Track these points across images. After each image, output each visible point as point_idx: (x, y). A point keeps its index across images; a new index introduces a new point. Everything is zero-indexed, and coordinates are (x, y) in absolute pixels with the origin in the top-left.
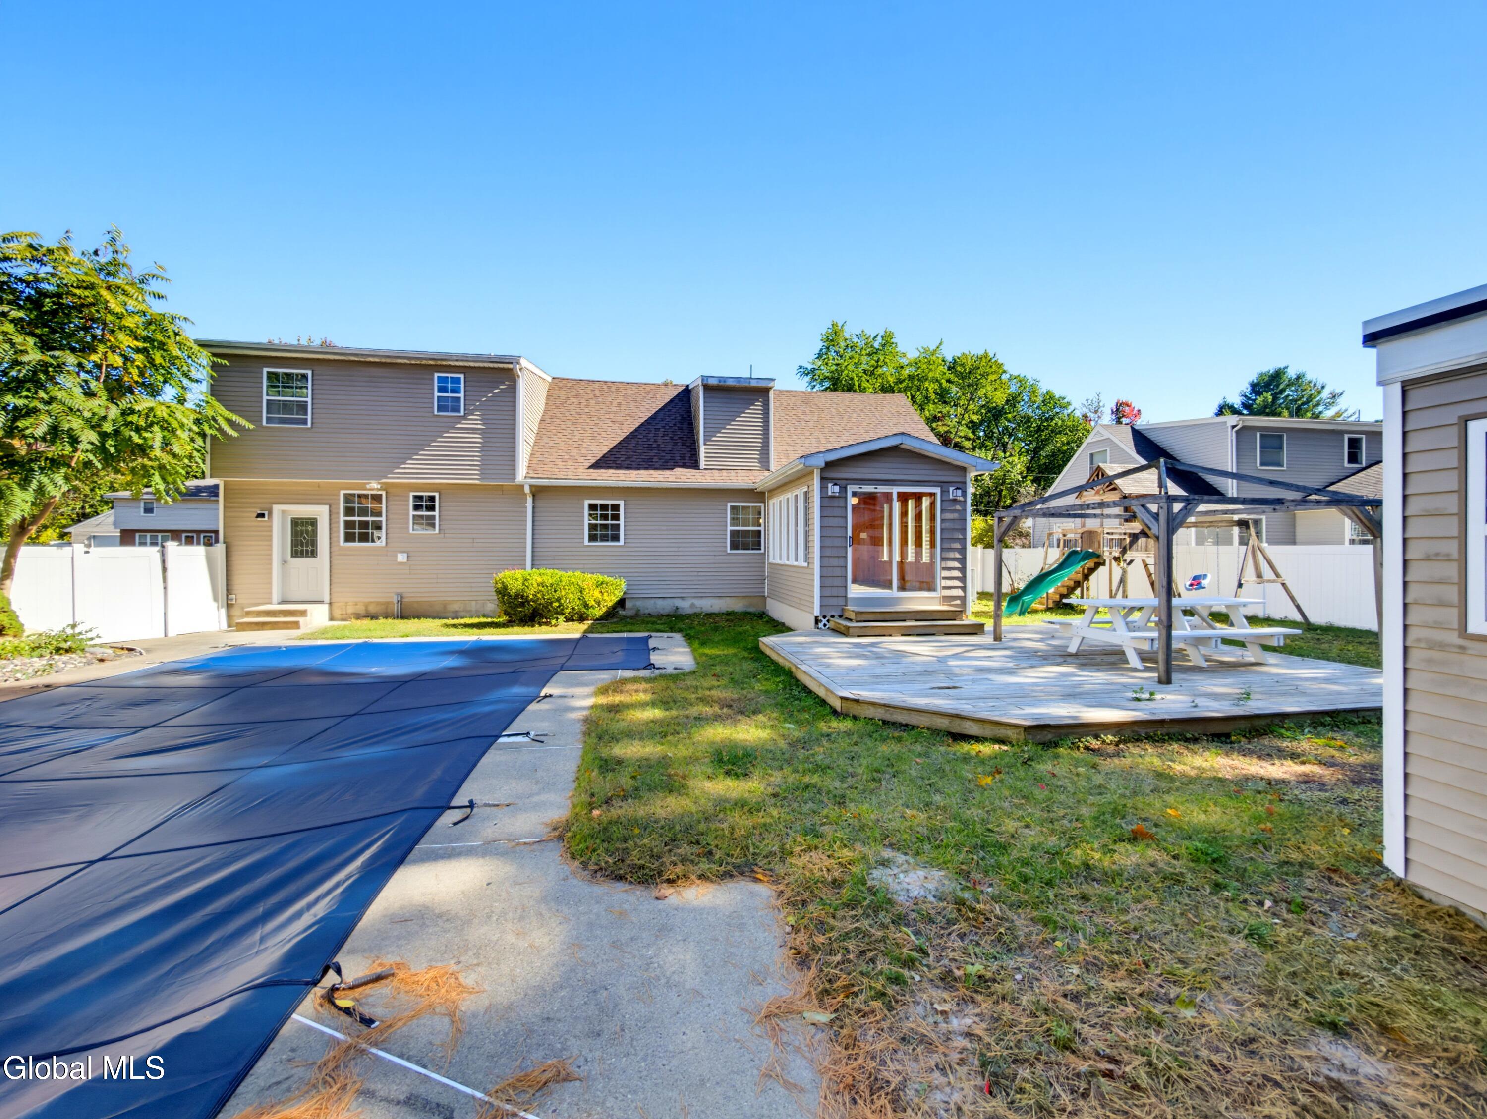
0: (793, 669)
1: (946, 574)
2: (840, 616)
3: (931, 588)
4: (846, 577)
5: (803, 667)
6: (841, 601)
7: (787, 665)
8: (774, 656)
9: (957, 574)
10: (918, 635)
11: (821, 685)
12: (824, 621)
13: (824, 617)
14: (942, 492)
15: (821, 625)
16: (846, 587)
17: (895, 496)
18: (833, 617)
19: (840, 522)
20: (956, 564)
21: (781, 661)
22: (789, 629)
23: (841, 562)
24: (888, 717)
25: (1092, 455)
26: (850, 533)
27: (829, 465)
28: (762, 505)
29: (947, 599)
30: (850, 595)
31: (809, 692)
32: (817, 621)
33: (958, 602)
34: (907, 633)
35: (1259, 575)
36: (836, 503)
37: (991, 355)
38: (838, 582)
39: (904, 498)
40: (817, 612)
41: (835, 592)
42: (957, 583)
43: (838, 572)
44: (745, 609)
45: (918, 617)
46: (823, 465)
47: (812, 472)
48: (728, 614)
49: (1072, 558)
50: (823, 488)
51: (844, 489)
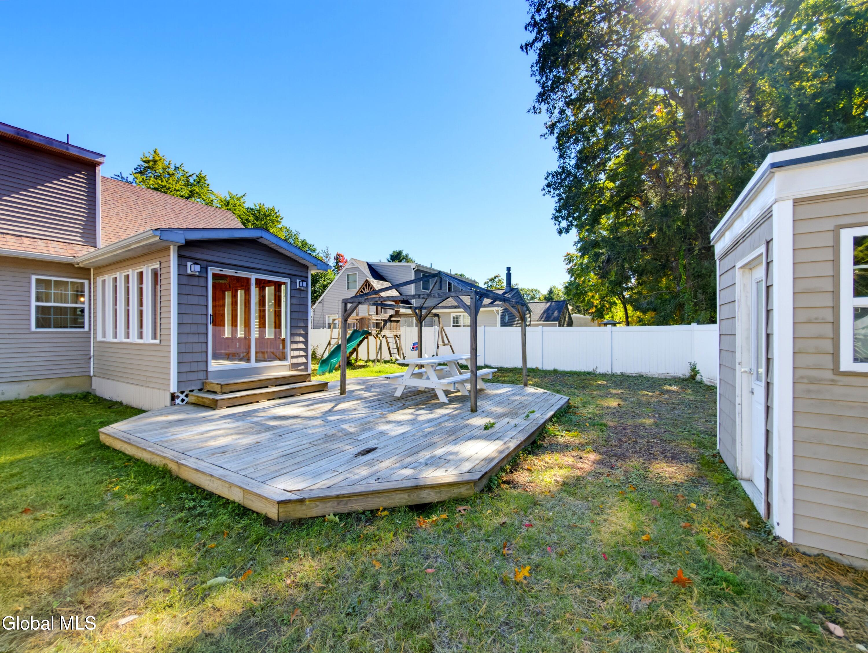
0: (172, 466)
1: (295, 346)
2: (200, 390)
3: (283, 358)
4: (207, 352)
5: (191, 463)
6: (202, 376)
7: (158, 461)
8: (130, 450)
9: (302, 346)
10: (280, 398)
11: (231, 485)
12: (182, 396)
13: (182, 392)
14: (291, 282)
15: (178, 401)
16: (207, 362)
17: (253, 282)
18: (192, 391)
19: (202, 301)
20: (302, 339)
21: (145, 457)
22: (138, 411)
23: (202, 339)
24: (343, 509)
25: (348, 275)
26: (210, 311)
27: (190, 244)
28: (86, 282)
29: (295, 366)
30: (210, 369)
31: (209, 495)
32: (173, 397)
33: (303, 367)
34: (272, 397)
35: (443, 342)
36: (195, 281)
37: (276, 210)
38: (200, 357)
39: (261, 285)
40: (173, 388)
41: (195, 367)
42: (302, 353)
43: (197, 348)
44: (59, 392)
45: (278, 383)
46: (183, 242)
47: (168, 248)
48: (33, 399)
49: (356, 334)
50: (181, 266)
51: (205, 269)
